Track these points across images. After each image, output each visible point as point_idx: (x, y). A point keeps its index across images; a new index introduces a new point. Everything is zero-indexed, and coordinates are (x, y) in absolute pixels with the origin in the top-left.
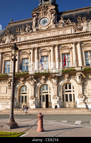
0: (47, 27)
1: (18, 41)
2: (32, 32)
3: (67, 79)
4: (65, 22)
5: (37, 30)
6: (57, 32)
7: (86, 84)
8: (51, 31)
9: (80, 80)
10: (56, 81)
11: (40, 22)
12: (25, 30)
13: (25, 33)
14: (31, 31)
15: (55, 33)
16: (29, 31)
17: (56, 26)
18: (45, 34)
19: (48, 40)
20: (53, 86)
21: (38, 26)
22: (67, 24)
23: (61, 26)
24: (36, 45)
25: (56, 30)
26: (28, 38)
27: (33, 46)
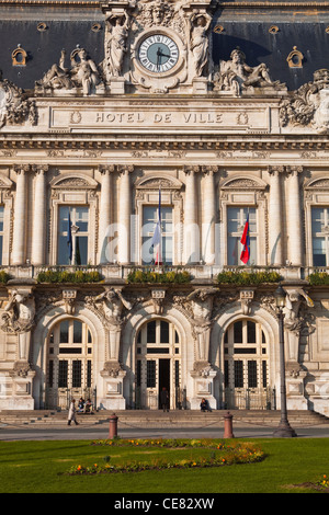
0: (172, 82)
1: (43, 127)
2: (108, 95)
3: (246, 308)
4: (246, 73)
5: (129, 87)
6: (213, 116)
7: (310, 330)
8: (191, 105)
9: (293, 314)
10: (206, 312)
11: (138, 49)
12: (70, 74)
13: (73, 91)
14: (100, 90)
15: (205, 115)
16: (92, 87)
17: (210, 86)
18: (163, 114)
19: (179, 144)
20: (196, 329)
21: (131, 68)
22: (256, 84)
23: (232, 91)
24: (125, 158)
25: (210, 105)
26: (91, 119)
27: (111, 158)
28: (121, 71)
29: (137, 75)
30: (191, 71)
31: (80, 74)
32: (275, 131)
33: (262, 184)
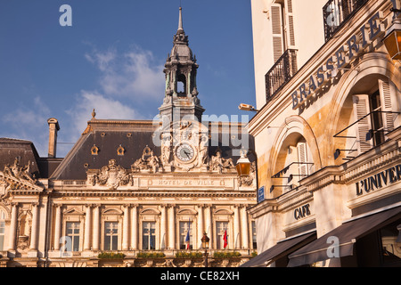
0: (191, 166)
1: (135, 187)
2: (164, 172)
4: (223, 162)
5: (173, 168)
6: (210, 182)
8: (200, 177)
11: (176, 151)
12: (147, 162)
13: (149, 170)
14: (160, 170)
15: (206, 182)
16: (157, 169)
17: (208, 168)
18: (188, 181)
19: (195, 194)
21: (173, 159)
22: (228, 168)
23: (217, 170)
24: (172, 201)
25: (208, 177)
26: (157, 183)
27: (166, 201)
28: (169, 161)
29: (176, 162)
30: (200, 161)
31: (151, 162)
32: (236, 189)
33: (231, 212)
